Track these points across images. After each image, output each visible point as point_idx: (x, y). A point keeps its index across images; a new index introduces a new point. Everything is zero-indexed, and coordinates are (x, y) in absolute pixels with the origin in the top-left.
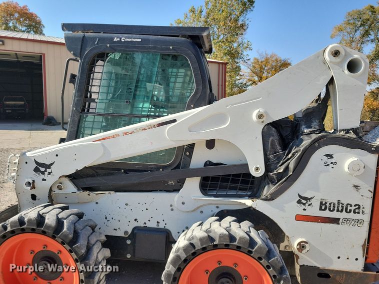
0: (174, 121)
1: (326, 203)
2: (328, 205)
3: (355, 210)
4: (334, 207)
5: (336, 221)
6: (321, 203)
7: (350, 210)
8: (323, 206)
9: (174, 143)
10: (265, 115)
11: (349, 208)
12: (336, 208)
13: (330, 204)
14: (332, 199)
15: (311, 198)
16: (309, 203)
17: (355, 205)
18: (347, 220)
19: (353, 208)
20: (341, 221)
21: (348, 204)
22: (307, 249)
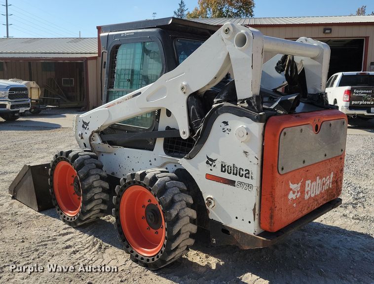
0: (140, 93)
1: (225, 166)
2: (226, 167)
3: (246, 174)
4: (231, 170)
5: (232, 183)
6: (222, 165)
7: (243, 174)
8: (223, 168)
9: (140, 110)
10: (185, 87)
11: (242, 172)
12: (232, 171)
13: (228, 167)
14: (229, 163)
15: (215, 160)
16: (214, 164)
17: (246, 170)
18: (241, 183)
19: (244, 173)
20: (236, 184)
21: (240, 169)
22: (213, 205)
